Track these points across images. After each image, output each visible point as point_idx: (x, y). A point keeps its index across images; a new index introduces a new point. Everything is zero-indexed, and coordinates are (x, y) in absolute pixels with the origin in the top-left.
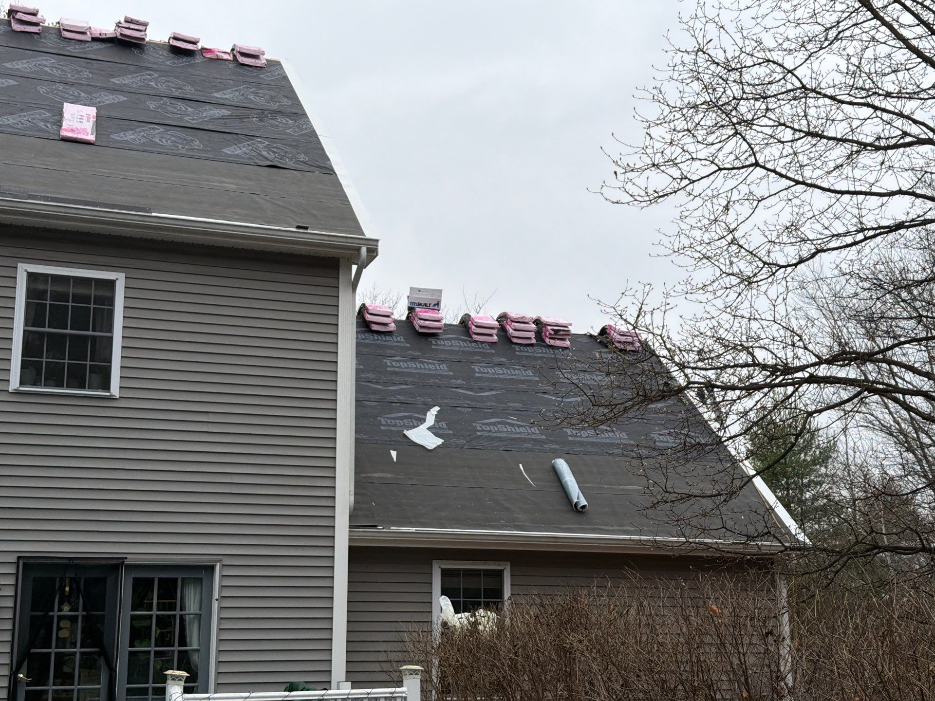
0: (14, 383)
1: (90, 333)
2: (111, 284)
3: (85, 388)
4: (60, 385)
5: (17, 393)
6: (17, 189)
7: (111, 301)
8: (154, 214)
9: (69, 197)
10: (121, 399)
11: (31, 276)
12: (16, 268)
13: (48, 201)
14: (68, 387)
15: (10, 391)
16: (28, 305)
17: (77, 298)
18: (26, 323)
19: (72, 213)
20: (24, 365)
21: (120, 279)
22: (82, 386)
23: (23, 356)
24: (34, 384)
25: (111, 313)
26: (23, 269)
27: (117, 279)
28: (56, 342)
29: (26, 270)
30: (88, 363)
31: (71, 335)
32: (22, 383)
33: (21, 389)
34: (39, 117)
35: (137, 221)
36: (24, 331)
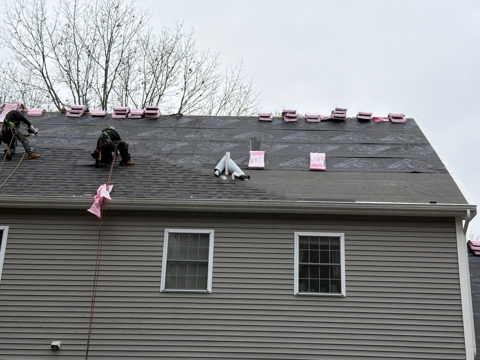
0: (296, 291)
1: (330, 264)
2: (338, 239)
3: (329, 292)
4: (317, 291)
5: (298, 296)
6: (292, 196)
7: (338, 247)
8: (356, 202)
9: (316, 198)
10: (347, 297)
11: (301, 238)
12: (294, 234)
13: (306, 201)
14: (321, 292)
15: (295, 295)
16: (300, 252)
17: (323, 247)
18: (300, 261)
19: (317, 205)
20: (300, 282)
21: (342, 235)
22: (328, 291)
23: (299, 277)
24: (306, 291)
25: (339, 254)
26: (297, 234)
27: (341, 236)
28: (314, 269)
29: (298, 235)
30: (330, 279)
31: (321, 266)
32: (300, 291)
33: (299, 293)
34: (299, 161)
35: (348, 206)
36: (299, 265)
